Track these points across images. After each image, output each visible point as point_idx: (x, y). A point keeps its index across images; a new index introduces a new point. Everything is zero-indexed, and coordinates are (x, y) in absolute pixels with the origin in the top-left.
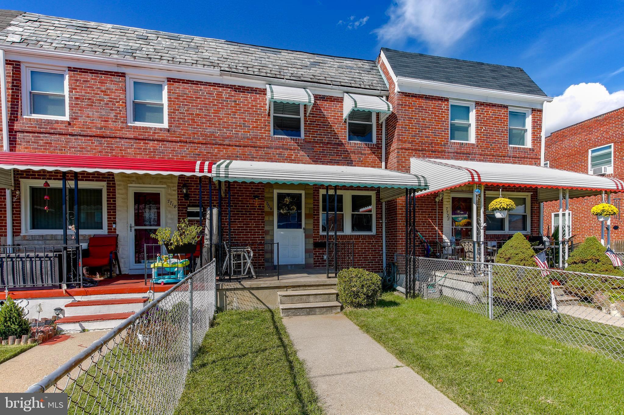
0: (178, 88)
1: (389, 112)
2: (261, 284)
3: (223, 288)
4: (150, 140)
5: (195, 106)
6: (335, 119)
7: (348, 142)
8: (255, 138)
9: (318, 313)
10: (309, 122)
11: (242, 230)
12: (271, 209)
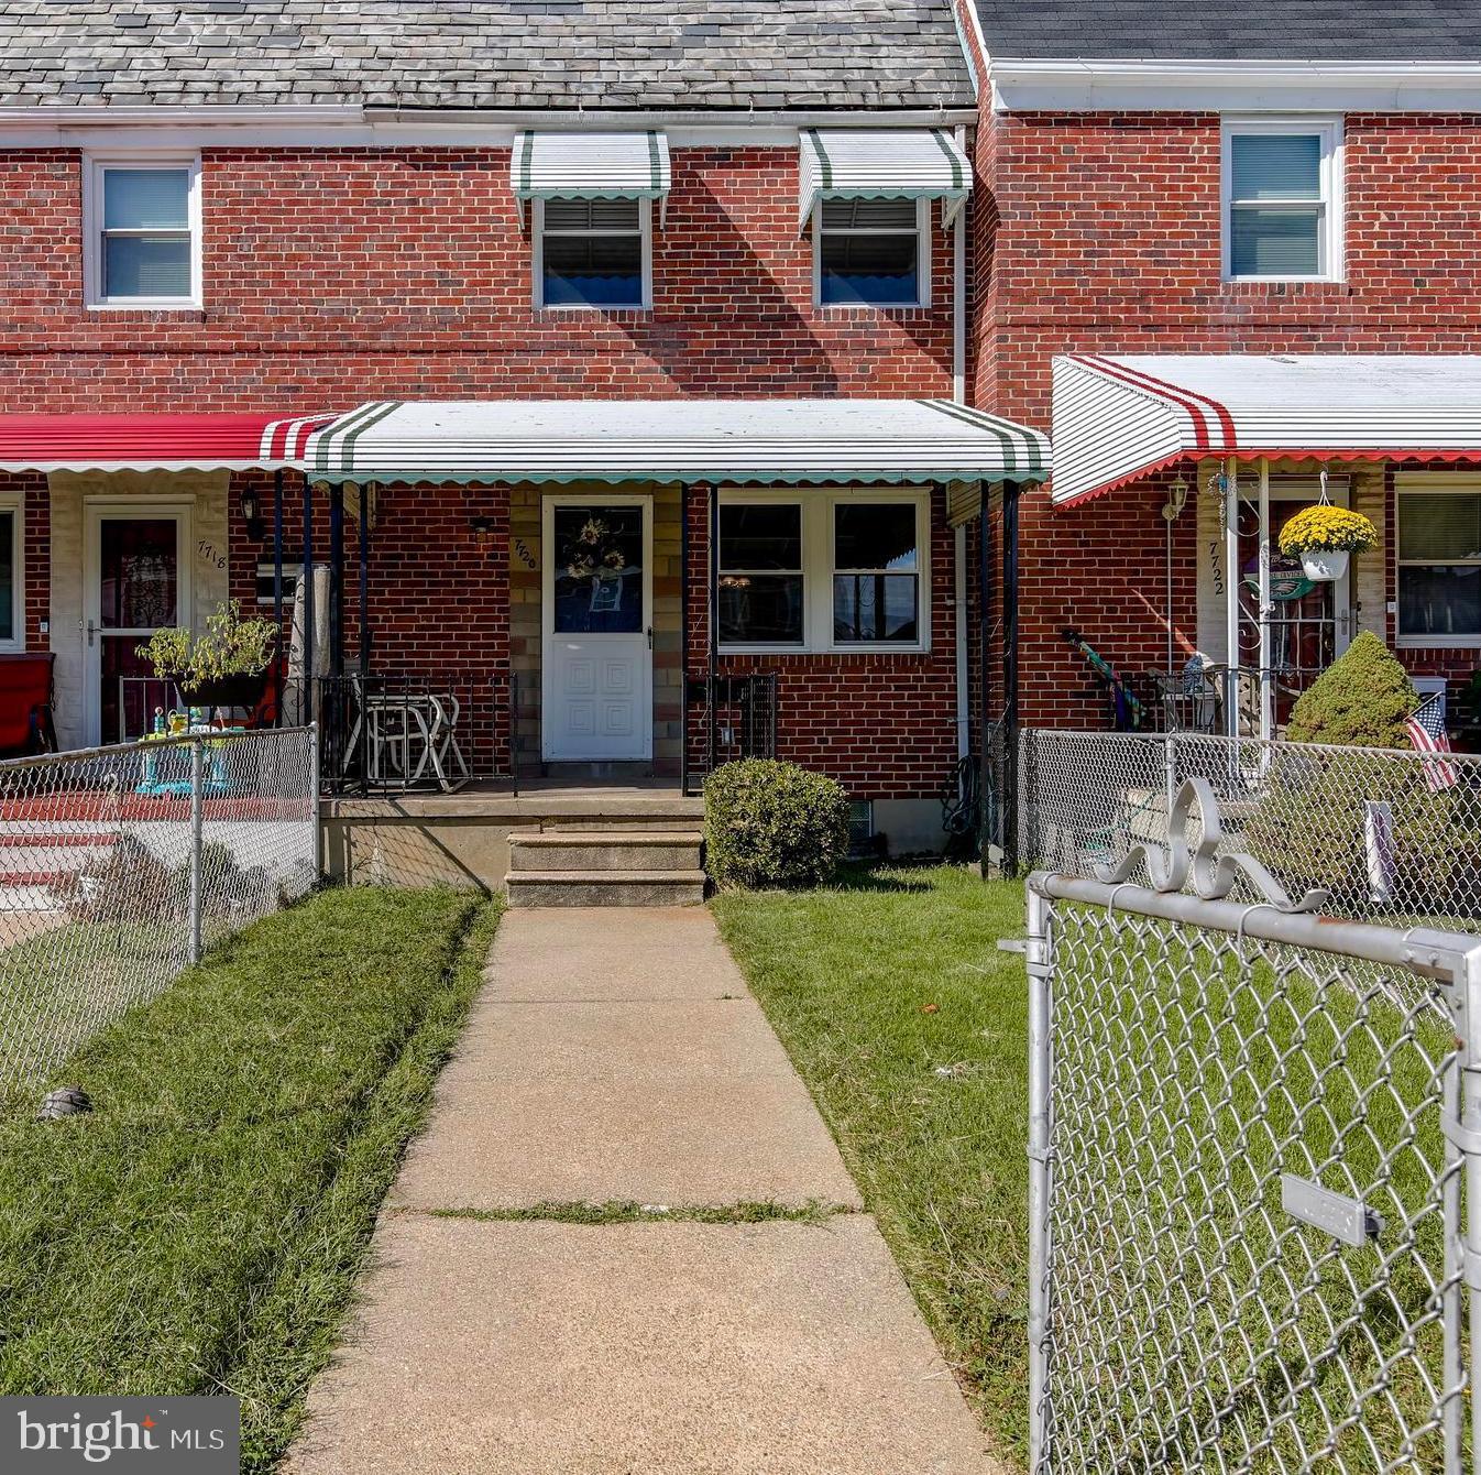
0: (233, 177)
1: (959, 192)
2: (455, 807)
3: (341, 815)
4: (151, 352)
5: (283, 230)
6: (768, 228)
7: (818, 312)
8: (481, 319)
9: (627, 901)
10: (669, 250)
11: (432, 637)
12: (532, 563)
